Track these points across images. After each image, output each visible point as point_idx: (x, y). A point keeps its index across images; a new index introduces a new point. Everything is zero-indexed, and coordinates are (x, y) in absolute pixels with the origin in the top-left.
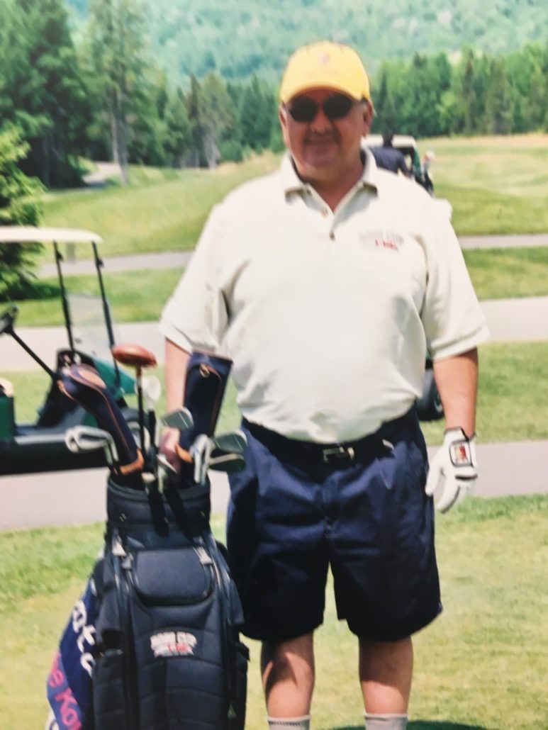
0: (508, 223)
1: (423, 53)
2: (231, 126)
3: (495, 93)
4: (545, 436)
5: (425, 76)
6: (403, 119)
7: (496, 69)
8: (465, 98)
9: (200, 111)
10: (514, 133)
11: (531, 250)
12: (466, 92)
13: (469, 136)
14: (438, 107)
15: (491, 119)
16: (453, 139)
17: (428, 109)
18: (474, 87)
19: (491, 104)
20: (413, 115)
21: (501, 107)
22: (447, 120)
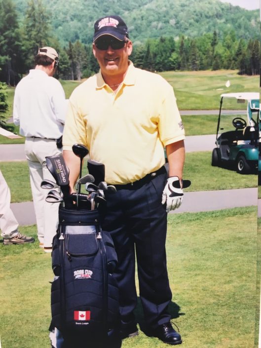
0: (198, 105)
1: (164, 36)
2: (86, 63)
3: (192, 53)
4: (213, 189)
5: (165, 46)
6: (156, 62)
7: (193, 44)
8: (181, 56)
9: (73, 56)
10: (200, 69)
11: (207, 116)
12: (181, 53)
13: (183, 70)
14: (170, 59)
15: (191, 64)
16: (176, 72)
17: (166, 59)
18: (184, 51)
19: (191, 58)
20: (160, 61)
21: (195, 59)
22: (174, 64)
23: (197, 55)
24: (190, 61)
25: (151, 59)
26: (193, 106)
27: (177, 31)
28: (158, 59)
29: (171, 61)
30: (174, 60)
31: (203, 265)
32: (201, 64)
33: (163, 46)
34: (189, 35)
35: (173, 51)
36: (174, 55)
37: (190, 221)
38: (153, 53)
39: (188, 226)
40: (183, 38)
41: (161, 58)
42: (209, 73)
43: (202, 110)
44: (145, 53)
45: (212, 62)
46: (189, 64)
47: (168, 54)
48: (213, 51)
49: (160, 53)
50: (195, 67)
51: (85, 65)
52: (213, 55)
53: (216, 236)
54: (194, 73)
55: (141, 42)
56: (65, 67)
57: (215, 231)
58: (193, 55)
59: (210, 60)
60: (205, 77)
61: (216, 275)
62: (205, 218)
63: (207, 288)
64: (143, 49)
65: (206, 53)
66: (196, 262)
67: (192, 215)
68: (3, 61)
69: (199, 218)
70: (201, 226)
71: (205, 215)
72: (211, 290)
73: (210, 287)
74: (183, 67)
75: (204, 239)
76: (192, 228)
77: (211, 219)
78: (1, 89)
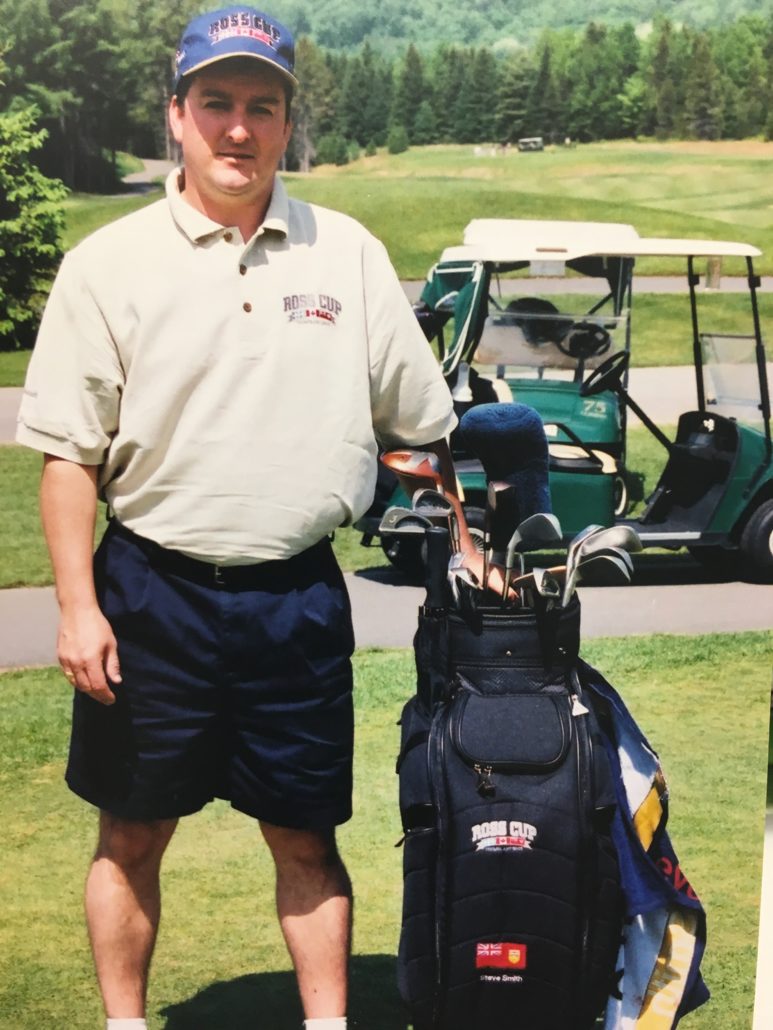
1: (599, 21)
2: (331, 113)
3: (698, 80)
5: (603, 54)
6: (572, 111)
8: (658, 86)
10: (725, 136)
12: (658, 78)
13: (663, 138)
14: (620, 97)
15: (693, 116)
16: (640, 142)
17: (607, 99)
18: (670, 72)
19: (693, 96)
20: (586, 106)
21: (707, 100)
22: (633, 116)
23: (715, 86)
24: (690, 104)
25: (552, 96)
27: (646, 5)
28: (578, 98)
29: (620, 106)
30: (635, 101)
31: (714, 820)
32: (729, 118)
33: (597, 57)
34: (688, 19)
35: (631, 70)
36: (635, 86)
37: (676, 663)
38: (561, 76)
39: (665, 680)
40: (667, 28)
41: (587, 94)
42: (756, 148)
43: (730, 275)
44: (532, 78)
45: (764, 112)
46: (686, 115)
47: (614, 82)
49: (585, 79)
50: (707, 128)
51: (324, 121)
54: (704, 147)
55: (522, 40)
58: (702, 86)
59: (759, 105)
60: (741, 162)
62: (729, 654)
63: (725, 898)
64: (526, 66)
65: (747, 81)
66: (690, 808)
67: (684, 644)
68: (54, 107)
69: (706, 653)
70: (714, 685)
71: (727, 645)
72: (739, 905)
73: (737, 895)
74: (664, 126)
75: (723, 730)
76: (680, 689)
77: (749, 661)
78: (43, 199)
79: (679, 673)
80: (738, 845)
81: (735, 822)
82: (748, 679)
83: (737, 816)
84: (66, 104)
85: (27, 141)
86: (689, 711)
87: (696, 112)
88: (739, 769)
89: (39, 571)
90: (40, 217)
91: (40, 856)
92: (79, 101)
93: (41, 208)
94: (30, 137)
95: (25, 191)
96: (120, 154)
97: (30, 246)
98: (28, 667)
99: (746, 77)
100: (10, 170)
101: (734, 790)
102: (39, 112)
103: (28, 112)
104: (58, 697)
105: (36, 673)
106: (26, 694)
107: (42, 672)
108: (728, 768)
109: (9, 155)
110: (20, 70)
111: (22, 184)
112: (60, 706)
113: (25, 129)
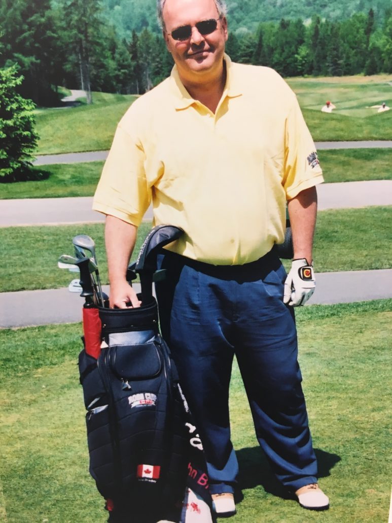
1: (287, 18)
2: (160, 66)
3: (333, 47)
4: (361, 267)
5: (288, 34)
7: (334, 31)
8: (315, 51)
9: (139, 55)
10: (345, 74)
11: (355, 151)
12: (314, 46)
13: (316, 75)
14: (296, 56)
15: (331, 65)
16: (306, 77)
17: (289, 57)
18: (320, 42)
19: (330, 55)
20: (280, 61)
21: (337, 56)
22: (302, 65)
23: (341, 49)
24: (329, 59)
25: (264, 56)
26: (333, 135)
27: (308, 9)
29: (296, 60)
30: (303, 57)
31: (340, 384)
32: (348, 65)
33: (286, 36)
34: (328, 17)
35: (301, 42)
36: (303, 51)
37: (323, 317)
38: (268, 46)
39: (318, 324)
40: (318, 21)
41: (281, 55)
42: (360, 79)
43: (347, 141)
44: (255, 47)
45: (364, 61)
46: (327, 64)
48: (367, 42)
49: (280, 47)
50: (337, 70)
51: (157, 70)
52: (366, 48)
53: (362, 340)
54: (336, 80)
55: (249, 28)
56: (124, 73)
57: (361, 332)
58: (335, 49)
59: (362, 58)
60: (353, 86)
61: (361, 399)
62: (346, 313)
63: (345, 417)
64: (251, 41)
65: (356, 46)
66: (329, 379)
67: (326, 308)
68: (26, 65)
69: (336, 313)
70: (339, 326)
71: (345, 308)
72: (351, 420)
73: (350, 416)
74: (317, 70)
75: (344, 345)
76: (324, 328)
77: (355, 315)
78: (24, 109)
79: (324, 321)
80: (351, 395)
81: (349, 385)
82: (354, 323)
83: (350, 382)
84: (32, 63)
85: (14, 81)
86: (328, 338)
87: (332, 63)
88: (351, 362)
89: (32, 283)
90: (22, 118)
91: (38, 408)
92: (39, 61)
93: (23, 114)
94: (15, 80)
95: (14, 106)
96: (59, 87)
97: (18, 132)
98: (29, 326)
99: (356, 44)
100: (7, 96)
101: (349, 371)
102: (19, 67)
103: (14, 67)
104: (43, 339)
105: (33, 329)
106: (28, 338)
107: (35, 328)
108: (346, 362)
109: (6, 88)
110: (9, 46)
111: (13, 102)
112: (44, 343)
113: (12, 75)
